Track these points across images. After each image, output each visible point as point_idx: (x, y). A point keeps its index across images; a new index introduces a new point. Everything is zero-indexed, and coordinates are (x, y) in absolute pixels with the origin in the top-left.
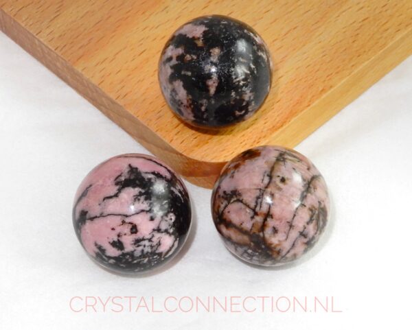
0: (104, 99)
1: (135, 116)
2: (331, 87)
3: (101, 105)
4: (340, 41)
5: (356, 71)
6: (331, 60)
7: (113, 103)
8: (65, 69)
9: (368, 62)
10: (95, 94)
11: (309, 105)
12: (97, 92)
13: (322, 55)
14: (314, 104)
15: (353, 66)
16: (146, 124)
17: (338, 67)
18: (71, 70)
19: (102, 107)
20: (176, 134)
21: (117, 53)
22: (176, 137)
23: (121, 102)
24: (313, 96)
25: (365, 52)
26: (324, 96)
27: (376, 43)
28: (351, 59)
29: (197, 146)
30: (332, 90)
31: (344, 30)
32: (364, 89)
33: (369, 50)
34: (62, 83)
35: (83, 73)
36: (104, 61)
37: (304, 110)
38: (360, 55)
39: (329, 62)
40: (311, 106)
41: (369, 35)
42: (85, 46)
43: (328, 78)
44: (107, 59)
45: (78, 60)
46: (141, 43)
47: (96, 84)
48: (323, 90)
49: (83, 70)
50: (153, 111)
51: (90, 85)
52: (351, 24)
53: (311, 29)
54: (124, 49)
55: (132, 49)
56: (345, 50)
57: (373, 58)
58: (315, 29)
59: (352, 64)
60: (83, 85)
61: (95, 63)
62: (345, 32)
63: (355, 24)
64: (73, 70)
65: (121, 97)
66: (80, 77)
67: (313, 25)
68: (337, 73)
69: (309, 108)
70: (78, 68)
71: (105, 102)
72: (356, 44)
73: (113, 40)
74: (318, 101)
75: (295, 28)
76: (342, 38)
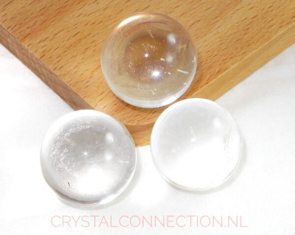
0: (43, 69)
1: (68, 85)
2: (226, 69)
3: (42, 75)
4: (234, 33)
5: (246, 58)
6: (226, 48)
7: (51, 73)
8: (14, 45)
9: (254, 51)
10: (37, 66)
11: (208, 83)
12: (38, 63)
13: (219, 43)
14: (212, 82)
15: (244, 53)
17: (232, 54)
18: (19, 45)
19: (42, 76)
20: (100, 101)
21: (56, 34)
23: (57, 73)
24: (211, 76)
25: (253, 43)
26: (220, 76)
27: (264, 36)
28: (242, 48)
29: (117, 111)
30: (227, 71)
31: (238, 24)
32: (251, 72)
33: (257, 42)
35: (29, 48)
36: (46, 39)
37: (203, 86)
38: (249, 45)
39: (224, 49)
40: (209, 83)
41: (257, 30)
42: (32, 27)
43: (224, 62)
44: (48, 38)
45: (25, 38)
46: (76, 26)
47: (38, 58)
48: (219, 71)
49: (28, 45)
50: (82, 81)
51: (33, 58)
52: (243, 20)
53: (212, 22)
54: (62, 31)
55: (68, 31)
56: (238, 40)
57: (260, 47)
58: (214, 23)
59: (243, 52)
60: (28, 58)
61: (38, 41)
62: (238, 26)
63: (246, 20)
64: (20, 45)
65: (57, 69)
66: (25, 51)
67: (213, 19)
68: (230, 58)
69: (207, 85)
70: (25, 45)
71: (44, 72)
72: (246, 36)
73: (53, 23)
74: (215, 80)
75: (199, 21)
76: (236, 31)
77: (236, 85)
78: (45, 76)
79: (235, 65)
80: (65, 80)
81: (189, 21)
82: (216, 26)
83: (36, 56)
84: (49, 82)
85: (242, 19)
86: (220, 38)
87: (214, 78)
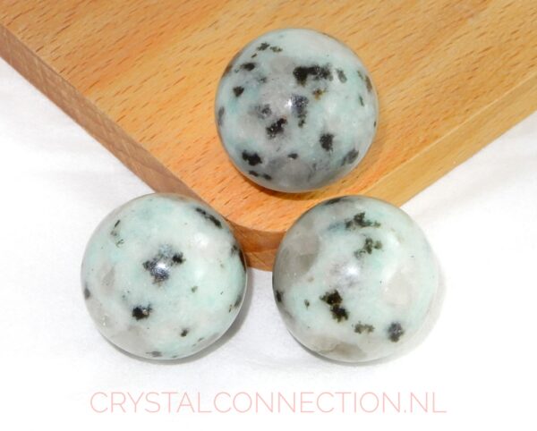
0: (123, 141)
1: (165, 165)
2: (437, 137)
3: (120, 150)
4: (452, 77)
5: (471, 118)
6: (438, 102)
7: (136, 146)
8: (73, 99)
9: (486, 107)
10: (111, 135)
11: (405, 161)
12: (114, 131)
13: (424, 95)
14: (412, 159)
15: (467, 110)
16: (179, 177)
17: (447, 112)
18: (81, 100)
19: (121, 154)
20: (219, 192)
21: (145, 81)
22: (219, 195)
23: (146, 145)
24: (411, 149)
25: (484, 92)
26: (426, 149)
27: (501, 82)
28: (465, 101)
29: (248, 208)
30: (437, 141)
31: (458, 62)
32: (483, 144)
33: (491, 91)
34: (68, 119)
35: (97, 104)
36: (127, 89)
37: (396, 167)
38: (477, 97)
39: (434, 104)
40: (408, 161)
41: (491, 71)
42: (103, 68)
43: (433, 125)
44: (130, 87)
45: (91, 87)
46: (178, 68)
47: (114, 120)
48: (425, 141)
49: (97, 101)
50: (190, 159)
51: (106, 122)
52: (467, 55)
53: (413, 59)
54: (155, 75)
55: (166, 76)
56: (458, 88)
57: (497, 100)
58: (418, 59)
59: (466, 108)
60: (96, 121)
61: (113, 92)
62: (458, 65)
63: (472, 55)
64: (84, 100)
65: (147, 139)
66: (92, 110)
67: (415, 53)
68: (445, 119)
69: (404, 164)
70: (91, 98)
71: (125, 146)
72: (472, 82)
73: (140, 62)
74: (418, 155)
75: (390, 57)
76: (454, 73)
77: (456, 166)
78: (125, 153)
79: (452, 131)
80: (161, 158)
81: (373, 57)
82: (421, 65)
83: (110, 117)
84: (133, 164)
85: (465, 53)
86: (427, 85)
87: (416, 152)
